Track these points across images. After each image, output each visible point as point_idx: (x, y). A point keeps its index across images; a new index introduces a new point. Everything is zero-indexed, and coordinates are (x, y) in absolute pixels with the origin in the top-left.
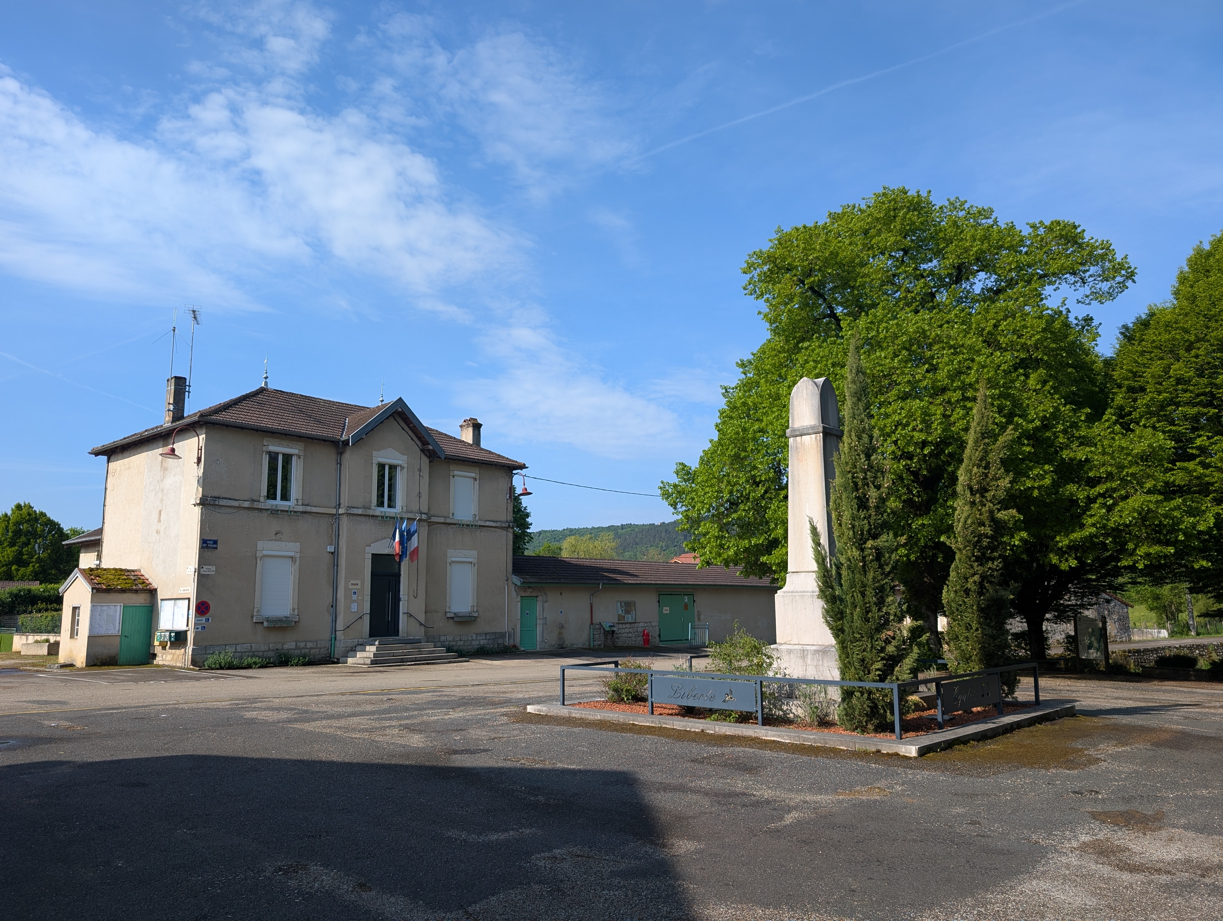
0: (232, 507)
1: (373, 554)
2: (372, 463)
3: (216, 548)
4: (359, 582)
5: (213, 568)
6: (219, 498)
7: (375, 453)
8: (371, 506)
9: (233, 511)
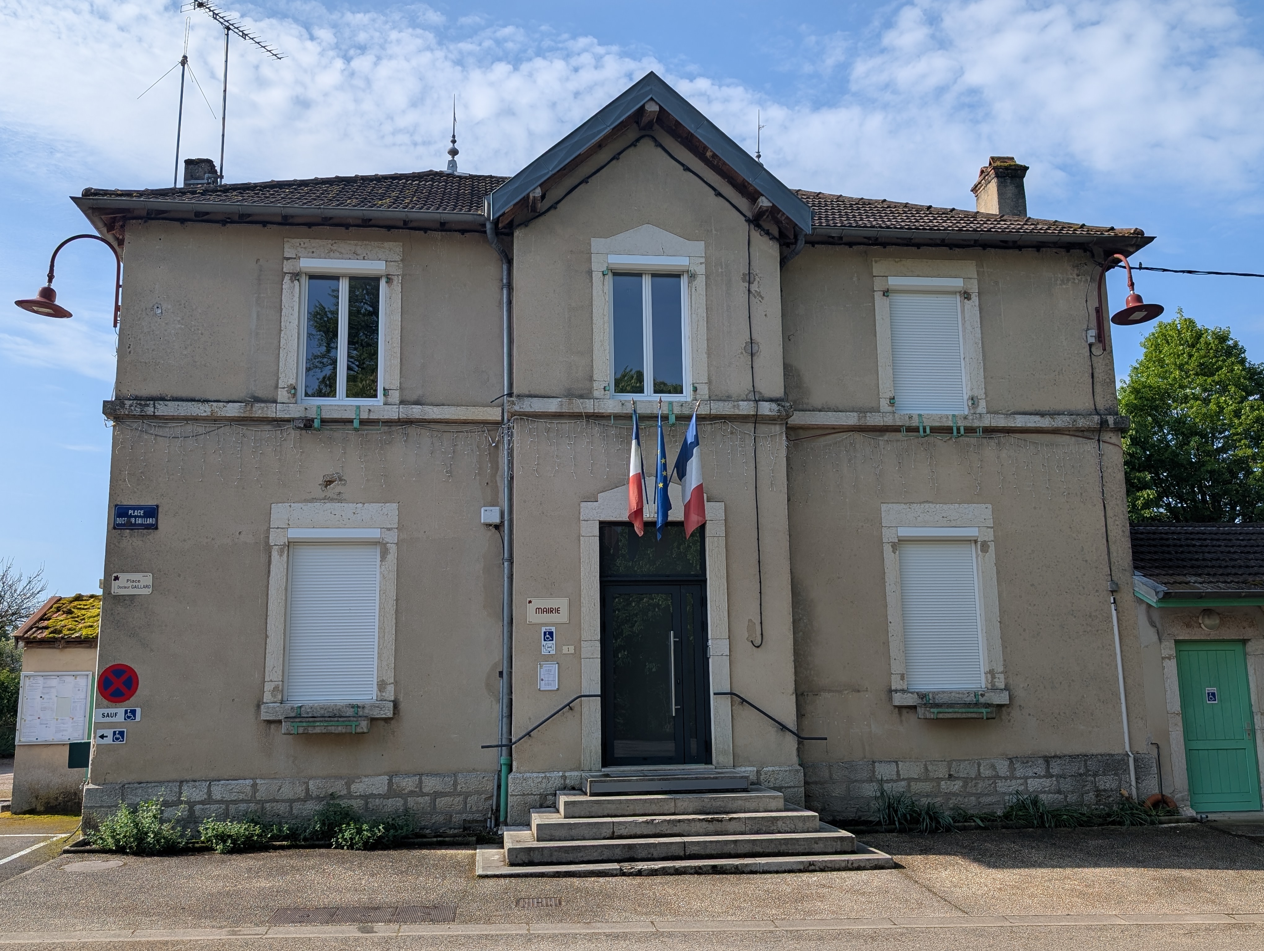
0: (196, 419)
1: (601, 523)
2: (590, 273)
3: (155, 527)
4: (562, 603)
5: (146, 579)
6: (163, 399)
7: (597, 244)
8: (591, 390)
9: (201, 430)
